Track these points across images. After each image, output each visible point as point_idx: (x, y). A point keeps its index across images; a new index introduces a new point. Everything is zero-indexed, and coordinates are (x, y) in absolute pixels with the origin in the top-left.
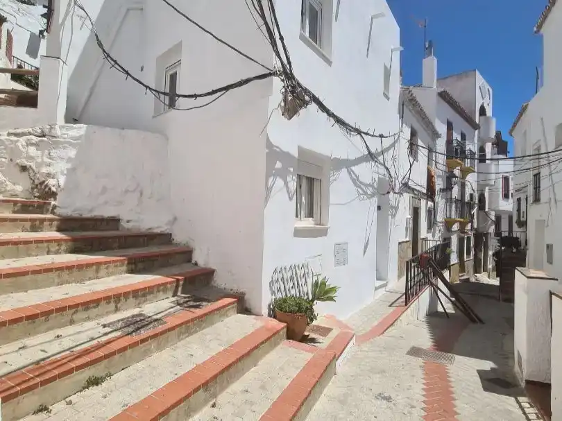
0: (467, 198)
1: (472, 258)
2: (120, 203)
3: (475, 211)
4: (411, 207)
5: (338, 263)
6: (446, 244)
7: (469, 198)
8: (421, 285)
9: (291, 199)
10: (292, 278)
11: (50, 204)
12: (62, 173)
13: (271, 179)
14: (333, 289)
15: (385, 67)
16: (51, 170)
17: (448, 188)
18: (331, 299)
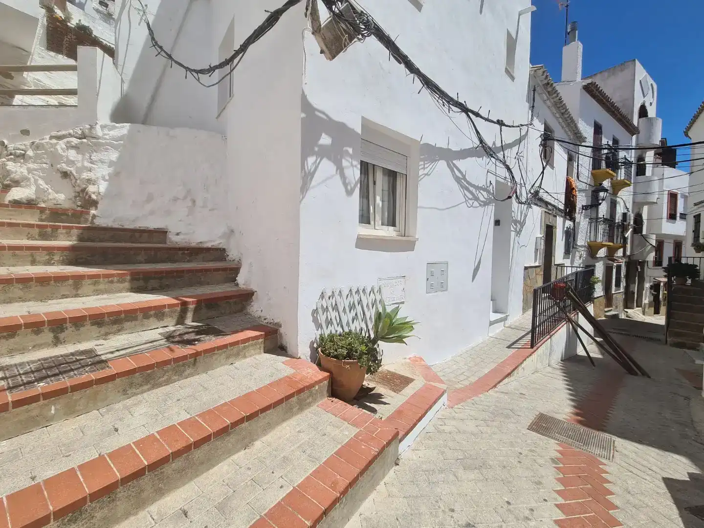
0: (618, 218)
1: (622, 290)
2: (168, 213)
3: (628, 234)
4: (543, 225)
5: (431, 288)
6: (588, 272)
7: (621, 218)
8: (555, 321)
9: (349, 193)
10: (352, 307)
11: (88, 213)
12: (104, 178)
13: (311, 160)
14: (407, 325)
15: (509, 35)
16: (91, 175)
17: (594, 204)
18: (400, 339)
